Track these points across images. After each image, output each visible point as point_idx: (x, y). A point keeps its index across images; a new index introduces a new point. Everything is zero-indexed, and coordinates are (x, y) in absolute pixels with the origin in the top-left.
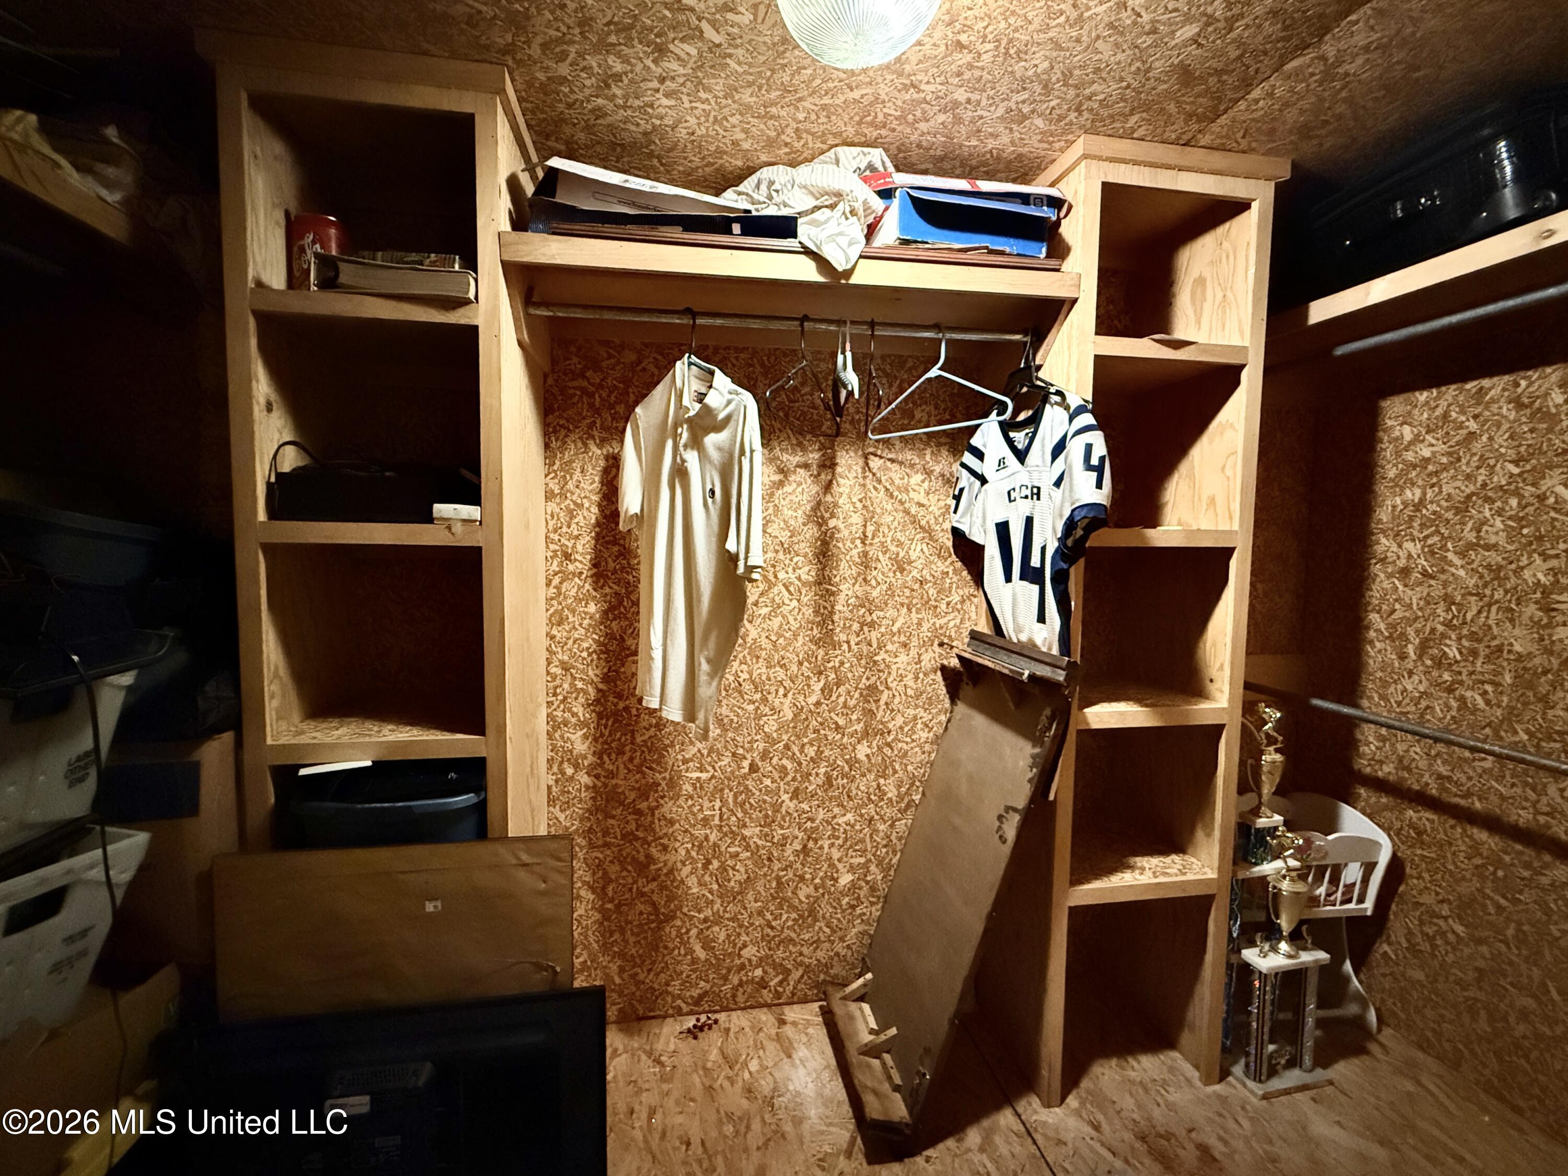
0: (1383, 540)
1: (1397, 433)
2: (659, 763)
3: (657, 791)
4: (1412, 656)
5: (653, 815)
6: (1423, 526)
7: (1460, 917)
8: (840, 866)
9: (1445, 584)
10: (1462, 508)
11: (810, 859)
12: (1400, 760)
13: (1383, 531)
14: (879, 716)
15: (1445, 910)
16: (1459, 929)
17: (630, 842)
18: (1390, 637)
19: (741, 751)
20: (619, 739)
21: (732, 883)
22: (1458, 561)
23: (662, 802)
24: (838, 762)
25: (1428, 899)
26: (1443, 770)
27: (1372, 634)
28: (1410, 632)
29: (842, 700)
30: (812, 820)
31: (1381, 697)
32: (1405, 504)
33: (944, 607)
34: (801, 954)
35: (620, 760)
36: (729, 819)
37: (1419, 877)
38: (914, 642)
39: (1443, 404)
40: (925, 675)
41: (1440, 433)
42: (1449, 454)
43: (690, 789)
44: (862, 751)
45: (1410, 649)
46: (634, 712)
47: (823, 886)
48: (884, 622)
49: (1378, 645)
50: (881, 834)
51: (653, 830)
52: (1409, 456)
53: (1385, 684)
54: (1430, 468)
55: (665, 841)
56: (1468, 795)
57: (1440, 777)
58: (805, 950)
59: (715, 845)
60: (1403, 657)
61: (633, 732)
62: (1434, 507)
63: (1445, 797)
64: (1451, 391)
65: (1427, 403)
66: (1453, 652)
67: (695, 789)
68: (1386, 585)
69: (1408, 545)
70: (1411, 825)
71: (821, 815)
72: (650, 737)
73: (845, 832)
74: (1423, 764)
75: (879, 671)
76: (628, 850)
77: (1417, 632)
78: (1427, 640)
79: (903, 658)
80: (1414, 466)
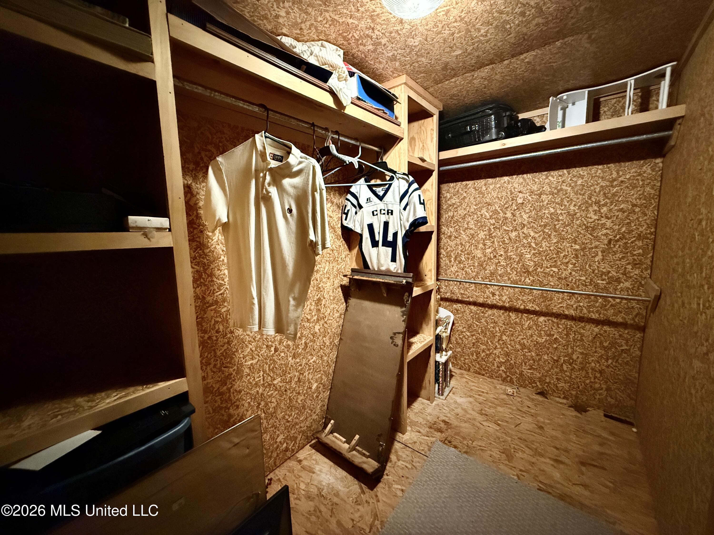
0: (444, 228)
1: (445, 195)
2: (230, 363)
3: (231, 378)
4: (453, 261)
5: (230, 391)
6: (454, 223)
7: (468, 331)
8: (312, 381)
9: (461, 239)
10: (464, 218)
11: (301, 384)
12: (451, 291)
13: (443, 225)
14: (322, 311)
15: (465, 330)
16: (468, 334)
17: (218, 412)
18: (447, 256)
19: (270, 343)
20: (207, 357)
21: (271, 409)
22: (463, 233)
23: (233, 383)
24: (309, 336)
25: (460, 328)
26: (462, 292)
27: (442, 256)
28: (452, 254)
29: (309, 307)
30: (301, 365)
31: (445, 274)
32: (449, 217)
33: (340, 260)
34: (301, 427)
35: (208, 369)
36: (267, 379)
37: (458, 323)
38: (331, 277)
39: (457, 188)
40: (336, 289)
41: (457, 196)
42: (460, 202)
43: (248, 371)
44: (317, 327)
45: (452, 259)
46: (214, 338)
47: (307, 393)
48: (322, 269)
49: (444, 259)
50: (326, 361)
51: (231, 400)
52: (449, 202)
53: (446, 270)
54: (455, 206)
55: (238, 403)
56: (469, 297)
57: (462, 294)
58: (302, 425)
59: (262, 394)
60: (450, 262)
61: (214, 350)
62: (456, 218)
63: (463, 299)
64: (459, 184)
65: (453, 187)
66: (463, 259)
67: (250, 370)
68: (445, 241)
69: (450, 229)
70: (456, 309)
71: (304, 361)
72: (225, 350)
73: (313, 366)
74: (457, 291)
75: (321, 291)
76: (217, 417)
77: (454, 254)
78: (456, 256)
79: (329, 284)
80: (451, 205)
